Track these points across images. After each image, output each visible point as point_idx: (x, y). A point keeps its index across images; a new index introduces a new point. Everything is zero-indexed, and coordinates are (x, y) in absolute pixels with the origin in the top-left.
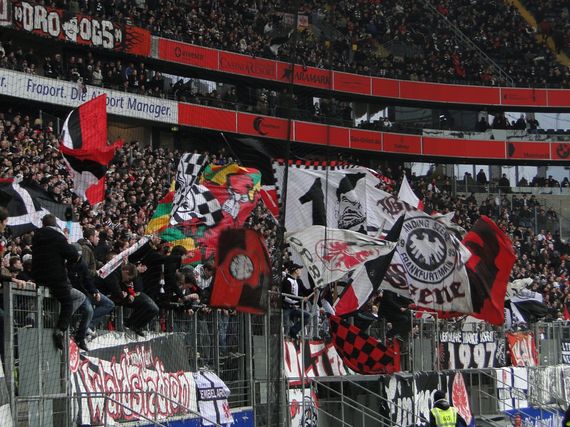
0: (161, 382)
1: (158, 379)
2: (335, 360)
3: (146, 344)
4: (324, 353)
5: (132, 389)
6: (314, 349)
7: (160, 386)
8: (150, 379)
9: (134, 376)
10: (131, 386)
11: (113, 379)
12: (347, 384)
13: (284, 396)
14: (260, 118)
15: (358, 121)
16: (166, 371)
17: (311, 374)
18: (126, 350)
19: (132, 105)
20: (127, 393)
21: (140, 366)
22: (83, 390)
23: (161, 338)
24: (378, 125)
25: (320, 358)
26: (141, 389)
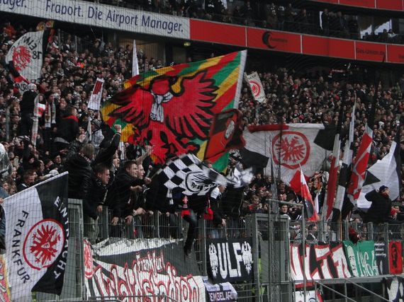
0: (172, 286)
1: (170, 283)
2: (340, 263)
3: (157, 250)
4: (329, 257)
5: (144, 293)
6: (320, 253)
7: (171, 289)
8: (161, 283)
9: (145, 282)
10: (143, 290)
11: (126, 284)
12: (351, 286)
13: (290, 298)
14: (268, 32)
15: (363, 33)
16: (178, 275)
17: (316, 277)
18: (138, 257)
19: (145, 22)
20: (139, 297)
21: (151, 272)
22: (97, 294)
23: (171, 244)
24: (383, 37)
25: (325, 261)
26: (153, 292)
